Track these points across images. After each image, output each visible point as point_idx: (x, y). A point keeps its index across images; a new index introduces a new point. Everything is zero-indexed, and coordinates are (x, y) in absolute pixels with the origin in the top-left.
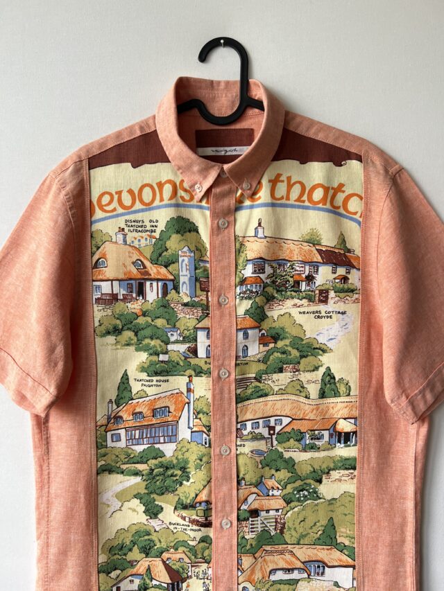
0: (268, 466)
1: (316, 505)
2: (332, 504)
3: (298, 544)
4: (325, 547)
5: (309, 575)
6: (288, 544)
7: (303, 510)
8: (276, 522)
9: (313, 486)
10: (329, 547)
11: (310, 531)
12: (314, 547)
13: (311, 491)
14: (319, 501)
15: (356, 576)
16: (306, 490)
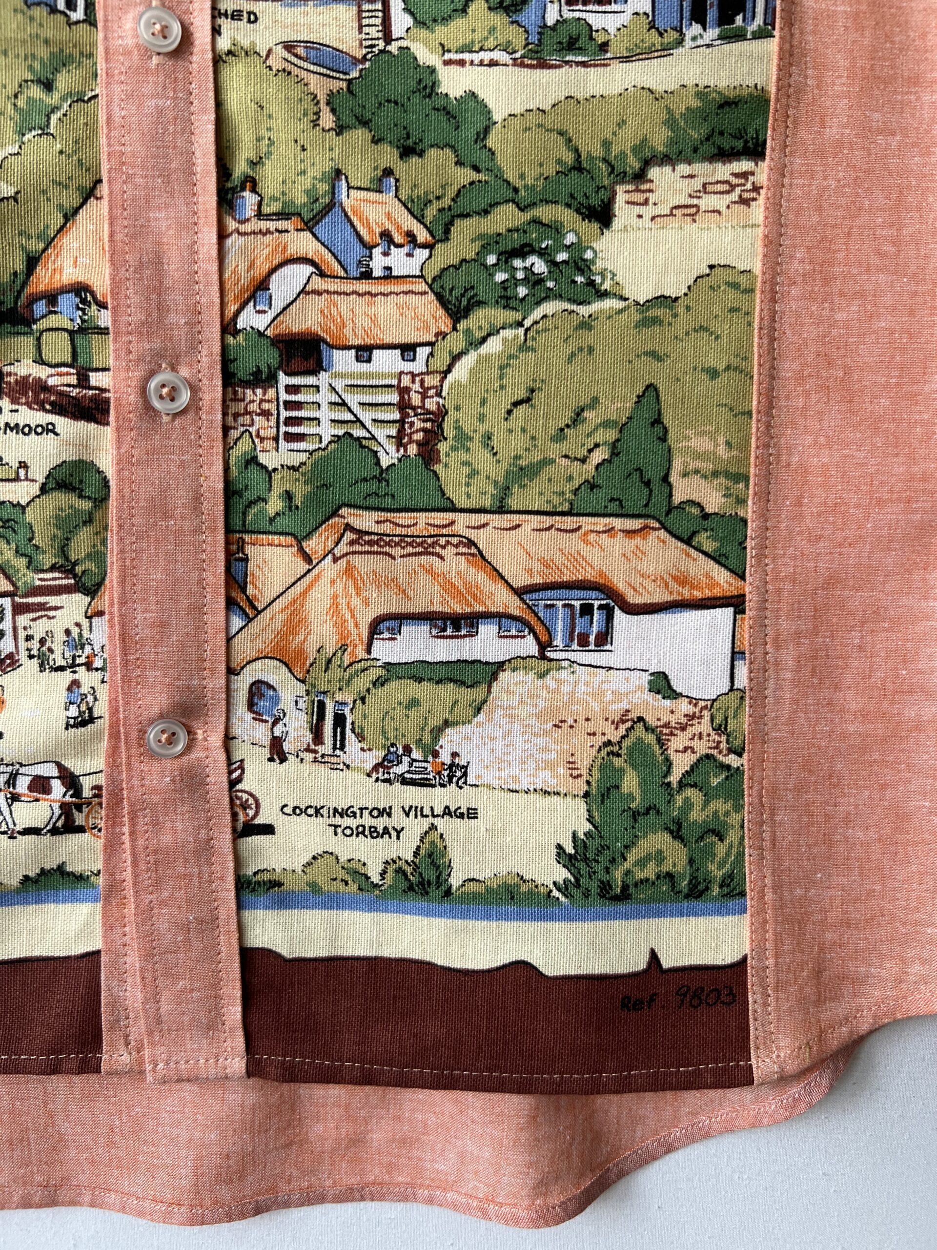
0: (365, 123)
1: (586, 325)
2: (656, 321)
3: (501, 510)
4: (618, 523)
5: (543, 646)
6: (454, 509)
7: (524, 347)
8: (403, 406)
9: (570, 238)
10: (636, 524)
11: (554, 450)
12: (569, 522)
13: (562, 256)
14: (596, 307)
15: (745, 641)
16: (542, 254)
